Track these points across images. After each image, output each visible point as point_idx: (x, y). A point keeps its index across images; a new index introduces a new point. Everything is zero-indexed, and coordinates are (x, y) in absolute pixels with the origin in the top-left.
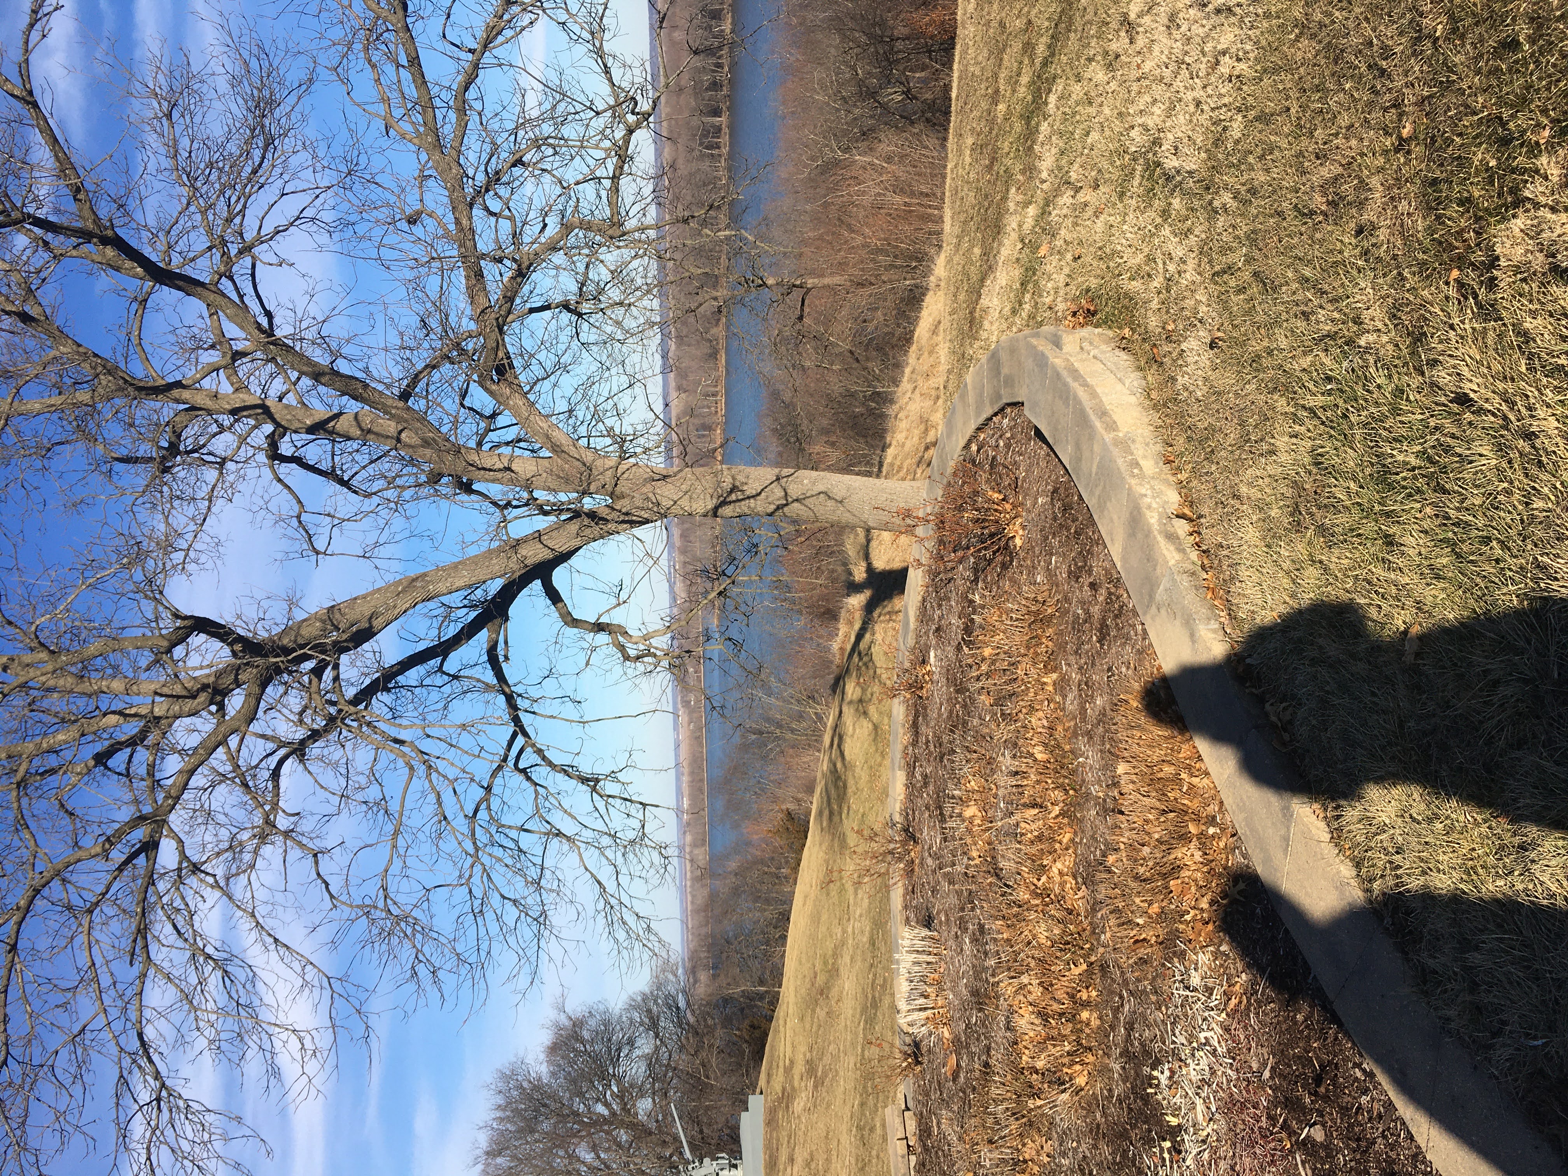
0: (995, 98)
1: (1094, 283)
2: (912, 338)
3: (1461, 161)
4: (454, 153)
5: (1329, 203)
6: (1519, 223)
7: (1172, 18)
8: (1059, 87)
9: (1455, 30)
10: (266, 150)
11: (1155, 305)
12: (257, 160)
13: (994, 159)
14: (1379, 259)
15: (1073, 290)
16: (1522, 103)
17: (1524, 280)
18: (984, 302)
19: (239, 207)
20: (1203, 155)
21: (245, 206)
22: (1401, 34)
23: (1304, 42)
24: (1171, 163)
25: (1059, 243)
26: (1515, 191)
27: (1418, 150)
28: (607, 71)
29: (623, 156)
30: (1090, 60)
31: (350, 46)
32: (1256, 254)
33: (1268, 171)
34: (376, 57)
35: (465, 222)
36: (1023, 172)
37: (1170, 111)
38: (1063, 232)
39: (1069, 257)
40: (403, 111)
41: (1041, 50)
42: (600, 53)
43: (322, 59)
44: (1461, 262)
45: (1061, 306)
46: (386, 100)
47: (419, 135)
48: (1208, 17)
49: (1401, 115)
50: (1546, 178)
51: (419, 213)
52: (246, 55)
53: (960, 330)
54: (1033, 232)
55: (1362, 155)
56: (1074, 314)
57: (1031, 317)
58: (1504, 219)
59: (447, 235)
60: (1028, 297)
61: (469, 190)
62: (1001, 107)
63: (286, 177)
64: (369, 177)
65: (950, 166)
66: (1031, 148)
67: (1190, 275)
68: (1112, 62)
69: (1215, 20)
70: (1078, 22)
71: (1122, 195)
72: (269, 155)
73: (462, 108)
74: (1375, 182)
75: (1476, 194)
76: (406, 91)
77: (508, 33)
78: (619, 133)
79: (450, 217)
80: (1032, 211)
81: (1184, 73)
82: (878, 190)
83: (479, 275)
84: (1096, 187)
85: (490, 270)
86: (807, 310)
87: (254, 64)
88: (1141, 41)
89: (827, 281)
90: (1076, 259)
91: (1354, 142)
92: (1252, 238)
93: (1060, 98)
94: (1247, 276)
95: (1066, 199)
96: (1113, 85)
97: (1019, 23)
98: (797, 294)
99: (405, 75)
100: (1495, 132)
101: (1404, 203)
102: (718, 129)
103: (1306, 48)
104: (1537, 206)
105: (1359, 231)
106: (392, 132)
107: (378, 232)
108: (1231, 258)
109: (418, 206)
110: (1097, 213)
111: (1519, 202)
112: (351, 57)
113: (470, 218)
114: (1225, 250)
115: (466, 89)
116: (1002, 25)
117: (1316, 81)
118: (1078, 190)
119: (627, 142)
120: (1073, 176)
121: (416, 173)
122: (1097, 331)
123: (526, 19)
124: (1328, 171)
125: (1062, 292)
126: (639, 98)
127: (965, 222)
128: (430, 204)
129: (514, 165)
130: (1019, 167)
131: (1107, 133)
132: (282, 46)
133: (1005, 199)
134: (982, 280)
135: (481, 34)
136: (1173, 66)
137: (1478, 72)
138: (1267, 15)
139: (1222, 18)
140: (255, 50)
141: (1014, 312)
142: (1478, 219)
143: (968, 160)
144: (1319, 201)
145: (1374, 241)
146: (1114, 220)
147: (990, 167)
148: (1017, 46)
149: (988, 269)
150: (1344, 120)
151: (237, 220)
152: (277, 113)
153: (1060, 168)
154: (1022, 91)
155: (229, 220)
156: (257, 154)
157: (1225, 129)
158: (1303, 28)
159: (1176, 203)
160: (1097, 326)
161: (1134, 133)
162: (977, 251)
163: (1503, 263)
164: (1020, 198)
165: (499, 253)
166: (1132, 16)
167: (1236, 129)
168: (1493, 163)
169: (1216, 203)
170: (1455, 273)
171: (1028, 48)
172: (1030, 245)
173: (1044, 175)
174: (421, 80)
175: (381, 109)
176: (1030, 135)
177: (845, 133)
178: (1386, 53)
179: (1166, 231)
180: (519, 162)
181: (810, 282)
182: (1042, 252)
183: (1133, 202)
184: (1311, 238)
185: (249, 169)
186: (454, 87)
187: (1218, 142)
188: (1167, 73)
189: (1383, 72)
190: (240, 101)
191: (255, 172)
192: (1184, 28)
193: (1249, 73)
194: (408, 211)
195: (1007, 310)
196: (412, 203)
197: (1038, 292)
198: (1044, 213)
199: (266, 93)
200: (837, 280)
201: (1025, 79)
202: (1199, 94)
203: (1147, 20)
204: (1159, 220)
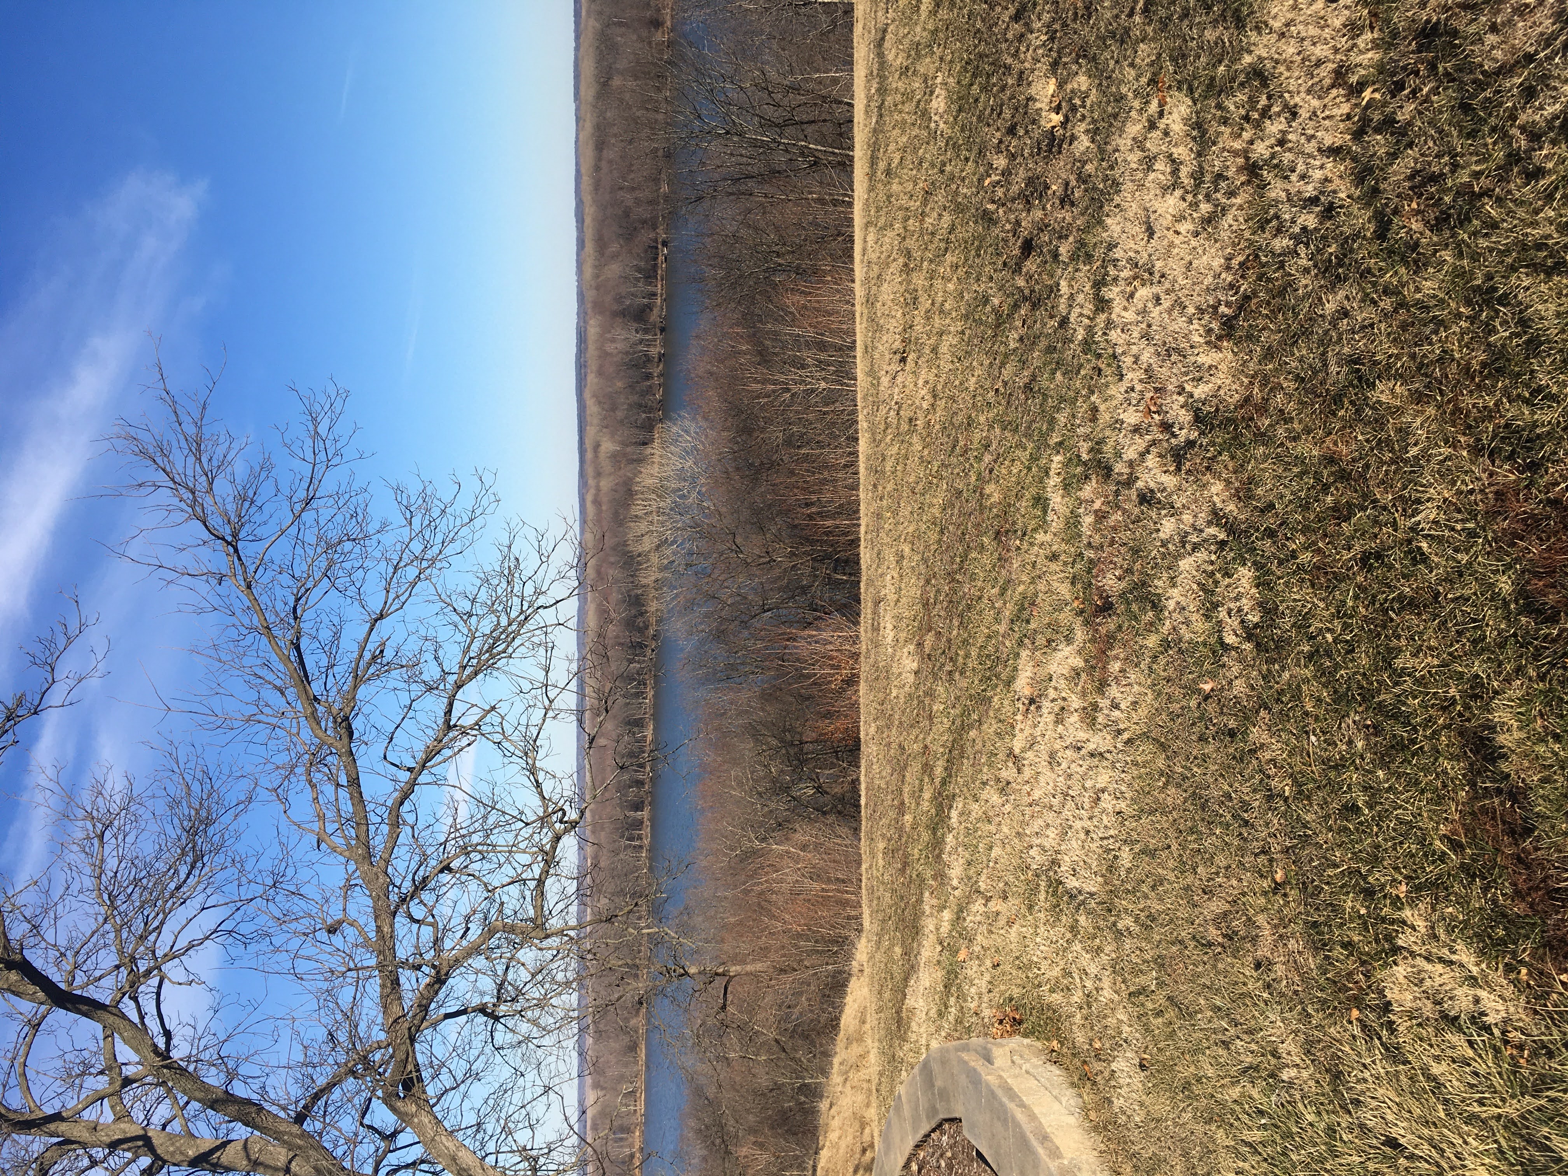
0: (901, 809)
1: (1016, 992)
2: (838, 1025)
3: (1336, 909)
4: (382, 864)
5: (1224, 936)
6: (1401, 971)
7: (1052, 755)
8: (959, 804)
9: (1300, 792)
10: (193, 867)
11: (1078, 1019)
12: (183, 876)
13: (905, 865)
14: (1282, 995)
15: (998, 999)
16: (1375, 861)
17: (1420, 1025)
18: (910, 1002)
19: (156, 923)
20: (1100, 879)
21: (162, 923)
22: (1255, 791)
23: (1172, 790)
24: (1072, 883)
25: (977, 949)
26: (1389, 938)
27: (1293, 894)
28: (538, 785)
29: (550, 860)
30: (984, 784)
31: (293, 767)
32: (1166, 978)
33: (1161, 900)
34: (317, 777)
35: (386, 929)
36: (934, 877)
37: (1063, 835)
38: (979, 938)
39: (988, 963)
40: (336, 826)
41: (939, 771)
42: (533, 771)
43: (264, 782)
44: (1358, 1001)
45: (987, 1013)
46: (322, 818)
47: (350, 847)
48: (1083, 758)
49: (1271, 860)
50: (1413, 928)
51: (340, 922)
52: (189, 778)
53: (888, 1029)
54: (950, 936)
55: (1244, 894)
56: (1001, 1022)
57: (959, 1021)
58: (1386, 965)
59: (366, 943)
60: (952, 1001)
61: (394, 898)
62: (908, 818)
63: (209, 891)
64: (293, 888)
65: (864, 867)
66: (939, 856)
67: (1107, 994)
68: (1004, 788)
69: (1089, 762)
70: (969, 751)
71: (1030, 908)
72: (196, 872)
73: (396, 822)
74: (1261, 919)
75: (1356, 939)
76: (343, 807)
77: (447, 753)
78: (546, 839)
79: (372, 925)
80: (947, 915)
81: (1070, 804)
82: (796, 878)
83: (396, 982)
84: (1005, 898)
85: (407, 979)
86: (730, 997)
87: (196, 787)
88: (1027, 773)
89: (749, 968)
90: (995, 966)
91: (1234, 882)
92: (1160, 963)
93: (961, 814)
94: (1160, 998)
95: (978, 906)
96: (1008, 808)
97: (916, 748)
98: (720, 982)
99: (343, 794)
100: (1357, 884)
101: (1292, 941)
102: (639, 824)
103: (1173, 796)
104: (1413, 954)
105: (1258, 966)
106: (323, 846)
107: (295, 943)
108: (1142, 980)
109: (340, 916)
110: (1010, 923)
111: (1396, 950)
112: (293, 779)
113: (392, 926)
114: (1137, 972)
115: (402, 803)
116: (902, 748)
117: (1189, 824)
118: (988, 899)
119: (554, 848)
120: (982, 886)
121: (342, 884)
122: (1026, 1041)
123: (465, 741)
124: (1217, 906)
125: (986, 999)
126: (567, 807)
127: (884, 921)
128: (353, 913)
129: (441, 871)
130: (929, 873)
131: (1008, 849)
132: (226, 771)
133: (920, 901)
134: (906, 979)
135: (420, 756)
136: (1060, 797)
137: (1330, 829)
138: (1135, 764)
139: (1096, 761)
140: (199, 775)
141: (940, 1014)
142: (1363, 963)
143: (881, 862)
144: (1213, 934)
145: (1273, 976)
146: (1027, 931)
147: (903, 871)
148: (917, 766)
149: (910, 970)
150: (1221, 860)
151: (152, 938)
152: (211, 831)
153: (970, 878)
154: (925, 805)
155: (142, 938)
156: (183, 870)
157: (1116, 857)
158: (1168, 776)
159: (1082, 919)
160: (1026, 1036)
161: (1032, 852)
162: (898, 950)
163: (1395, 1007)
164: (934, 902)
165: (418, 960)
166: (1017, 751)
167: (1126, 857)
168: (1363, 911)
169: (1120, 926)
170: (1355, 1013)
171: (927, 768)
172: (949, 948)
173: (955, 882)
174: (358, 798)
175: (316, 826)
176: (937, 844)
177: (761, 824)
178: (1246, 806)
179: (1077, 947)
180: (447, 868)
181: (734, 969)
182: (962, 956)
183: (1042, 915)
184: (1214, 967)
185: (172, 886)
186: (389, 803)
187: (1111, 869)
188: (1055, 802)
189: (1246, 823)
190: (176, 821)
191: (178, 888)
192: (1064, 765)
193: (1128, 811)
194: (329, 921)
195: (933, 1013)
196: (335, 913)
197: (961, 997)
198: (959, 918)
199: (204, 813)
200: (759, 966)
201: (927, 795)
202: (1087, 824)
203: (1030, 754)
204: (1069, 935)
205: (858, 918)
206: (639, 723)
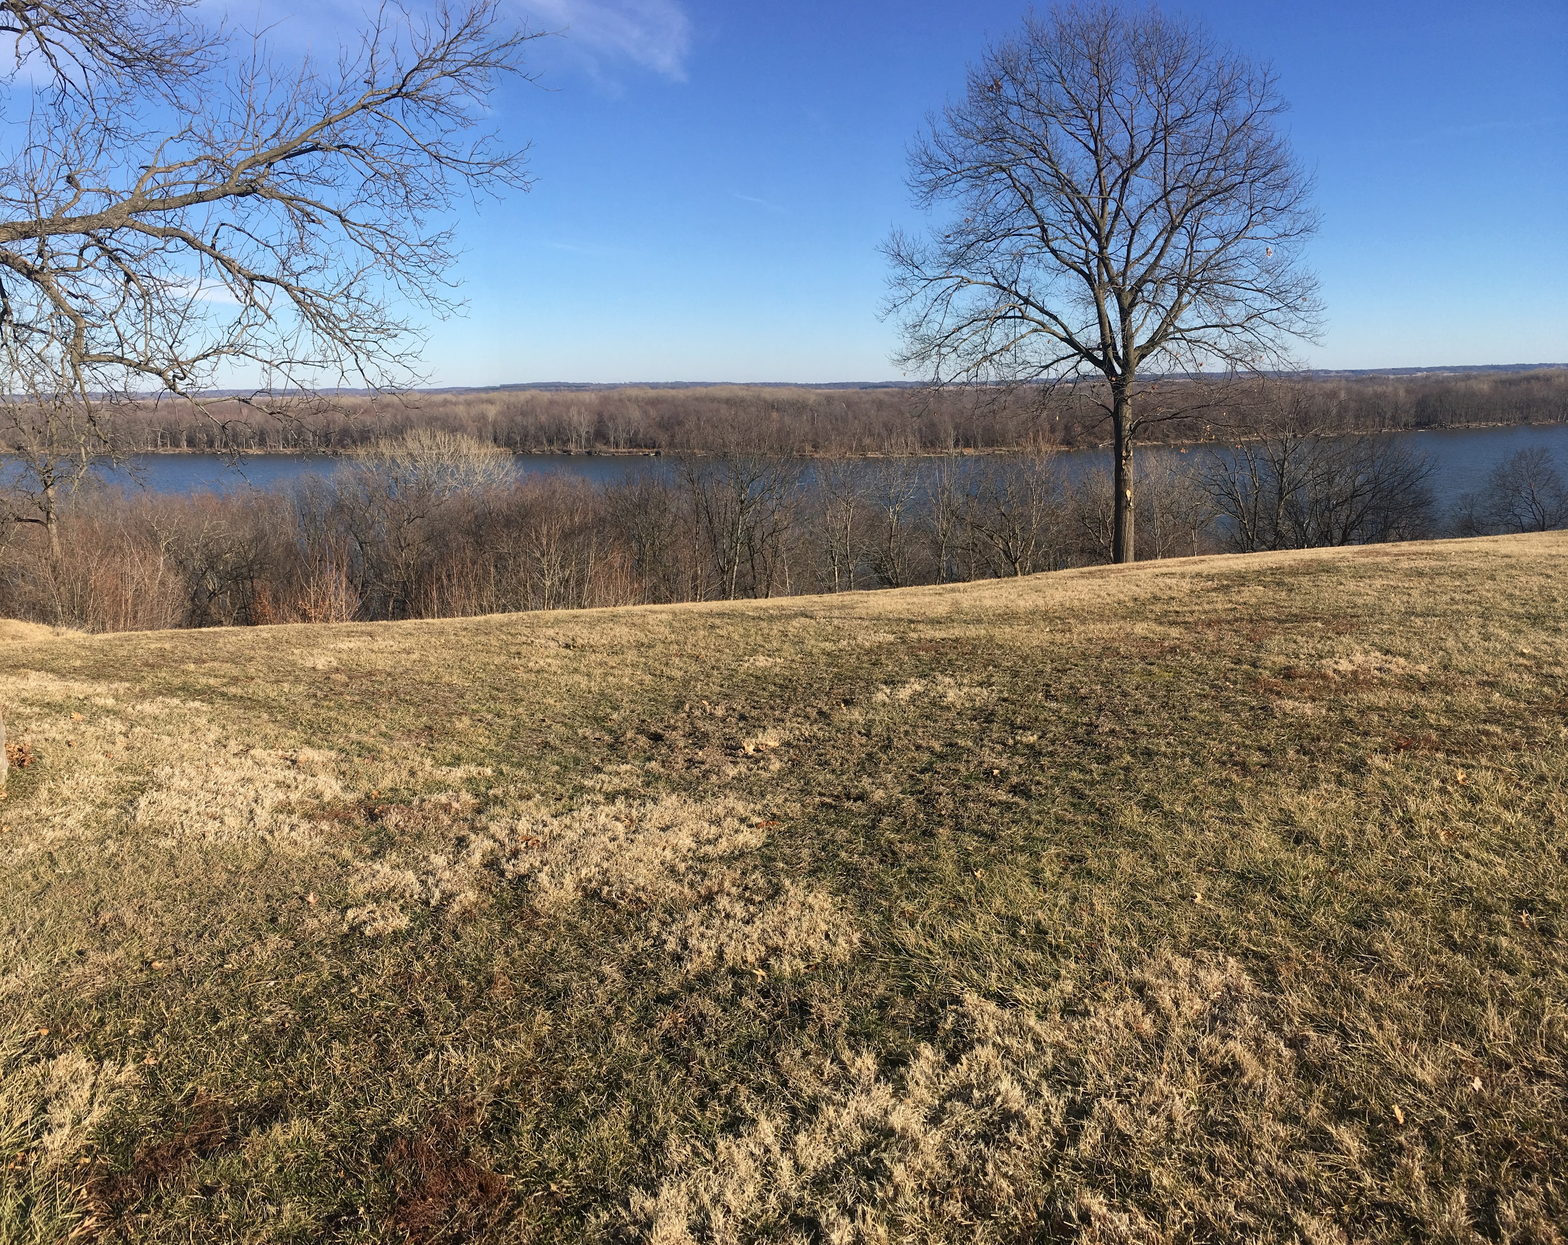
0: (199, 661)
1: (47, 761)
4: (130, 223)
5: (104, 925)
7: (250, 780)
8: (206, 707)
10: (120, 58)
11: (27, 812)
12: (111, 50)
13: (152, 666)
14: (57, 973)
15: (40, 747)
16: (174, 1037)
18: (33, 675)
19: (69, 27)
20: (147, 824)
21: (70, 31)
22: (227, 941)
23: (225, 876)
24: (143, 802)
25: (83, 728)
26: (109, 1054)
27: (143, 976)
28: (205, 356)
29: (141, 367)
30: (224, 727)
31: (210, 145)
32: (66, 880)
33: (132, 873)
34: (203, 166)
35: (73, 227)
36: (142, 690)
37: (183, 792)
38: (92, 729)
39: (71, 737)
40: (162, 182)
41: (233, 690)
42: (217, 351)
44: (55, 1033)
45: (28, 738)
46: (168, 170)
47: (144, 194)
48: (248, 805)
49: (169, 957)
51: (77, 186)
53: (9, 657)
54: (93, 705)
55: (140, 938)
56: (20, 750)
57: (19, 715)
58: (87, 1053)
59: (60, 209)
60: (36, 709)
61: (101, 233)
62: (192, 667)
64: (105, 145)
65: (149, 633)
66: (160, 693)
67: (50, 834)
68: (221, 743)
69: (246, 810)
70: (251, 714)
71: (120, 769)
73: (167, 234)
74: (120, 953)
75: (108, 1028)
76: (178, 188)
77: (230, 278)
78: (157, 364)
79: (76, 215)
80: (110, 702)
81: (209, 796)
82: (136, 577)
83: (26, 235)
84: (127, 749)
85: (30, 245)
86: (29, 524)
88: (234, 761)
89: (55, 540)
90: (69, 744)
91: (150, 930)
92: (79, 875)
93: (197, 710)
94: (48, 878)
95: (119, 727)
96: (204, 747)
97: (252, 671)
98: (41, 515)
99: (190, 188)
100: (154, 1025)
101: (103, 979)
103: (220, 878)
105: (80, 953)
106: (143, 171)
107: (57, 148)
108: (63, 863)
109: (83, 185)
110: (106, 754)
111: (100, 1060)
113: (76, 232)
114: (70, 857)
115: (184, 239)
116: (251, 659)
117: (197, 892)
118: (126, 735)
119: (151, 371)
120: (137, 730)
121: (112, 188)
123: (240, 292)
124: (129, 917)
125: (39, 737)
126: (187, 381)
127: (102, 650)
129: (126, 274)
130: (146, 686)
131: (169, 749)
133: (121, 679)
134: (53, 671)
135: (226, 255)
136: (215, 788)
137: (198, 1001)
138: (245, 846)
139: (246, 815)
141: (24, 700)
142: (88, 1035)
143: (153, 646)
144: (106, 916)
145: (73, 965)
146: (100, 768)
147: (147, 664)
148: (235, 671)
149: (60, 674)
150: (168, 918)
152: (152, 73)
153: (143, 719)
154: (203, 681)
155: (56, 15)
156: (117, 50)
157: (166, 835)
158: (236, 873)
159: (112, 812)
160: (10, 771)
161: (168, 769)
162: (78, 663)
164: (121, 691)
165: (47, 255)
166: (252, 752)
167: (167, 843)
168: (131, 1032)
169: (109, 841)
170: (46, 1031)
171: (235, 681)
172: (82, 705)
173: (139, 707)
174: (187, 201)
175: (160, 165)
176: (171, 691)
177: (181, 547)
178: (214, 935)
179: (88, 809)
180: (129, 279)
181: (53, 527)
182: (76, 715)
183: (114, 779)
184: (78, 919)
185: (103, 41)
186: (183, 228)
187: (157, 832)
188: (211, 785)
189: (200, 936)
191: (101, 45)
192: (242, 790)
193: (205, 844)
194: (78, 177)
195: (25, 694)
196: (86, 182)
197: (41, 717)
198: (108, 712)
199: (168, 67)
200: (57, 549)
201: (212, 681)
202: (194, 811)
203: (250, 762)
205: (104, 630)
206: (262, 442)
